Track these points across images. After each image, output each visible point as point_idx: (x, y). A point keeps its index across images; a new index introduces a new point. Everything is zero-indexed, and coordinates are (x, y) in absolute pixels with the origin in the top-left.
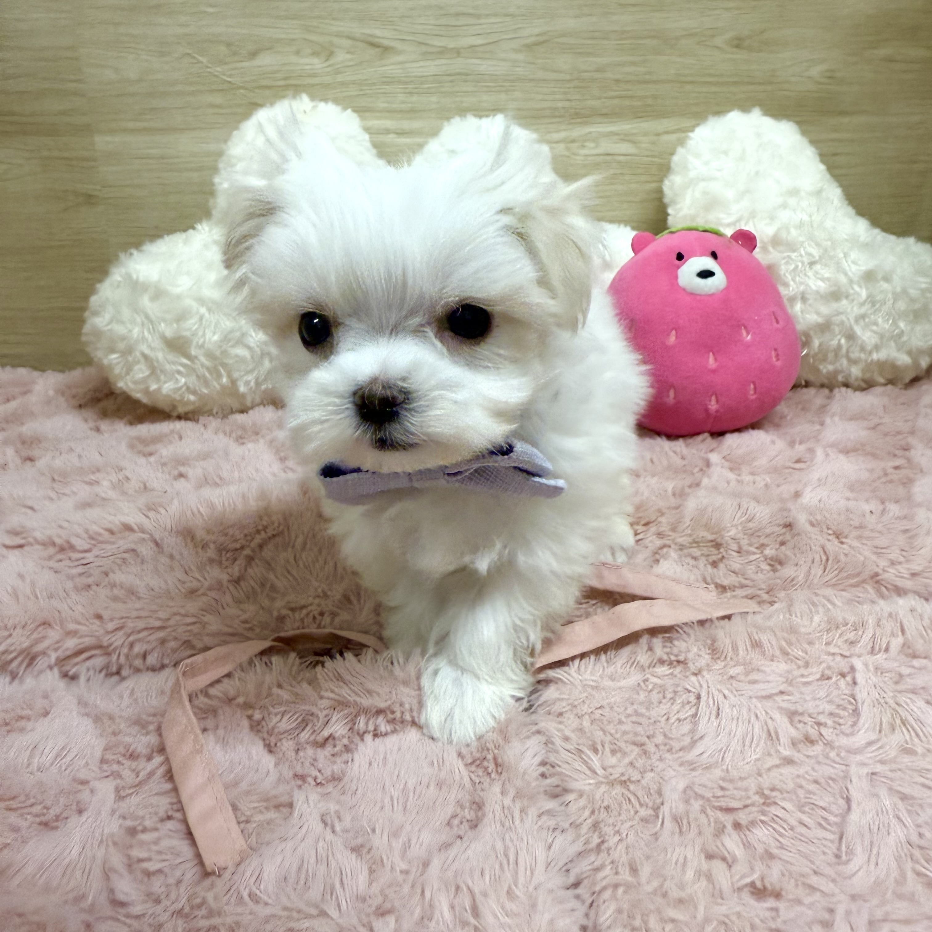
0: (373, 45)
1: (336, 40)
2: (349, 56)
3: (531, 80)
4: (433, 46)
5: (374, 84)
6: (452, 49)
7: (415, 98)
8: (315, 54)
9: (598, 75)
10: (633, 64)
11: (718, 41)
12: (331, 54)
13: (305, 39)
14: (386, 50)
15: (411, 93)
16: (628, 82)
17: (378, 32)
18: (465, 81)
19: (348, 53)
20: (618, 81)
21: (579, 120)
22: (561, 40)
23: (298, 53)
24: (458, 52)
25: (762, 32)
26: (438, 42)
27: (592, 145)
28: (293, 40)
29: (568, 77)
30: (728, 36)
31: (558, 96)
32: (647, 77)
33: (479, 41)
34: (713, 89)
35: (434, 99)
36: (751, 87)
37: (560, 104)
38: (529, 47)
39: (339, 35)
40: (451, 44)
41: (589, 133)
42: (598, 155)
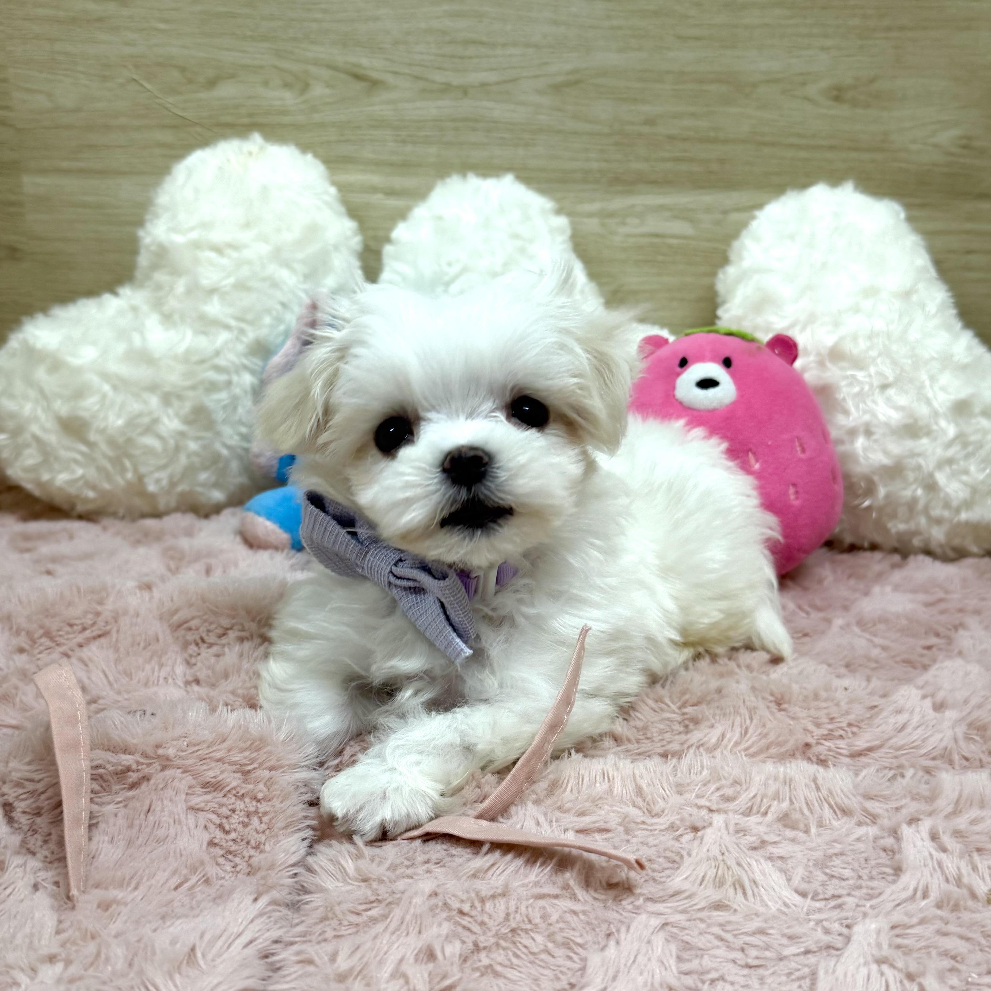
0: (358, 77)
1: (313, 69)
2: (327, 91)
3: (559, 132)
4: (433, 82)
5: (358, 128)
6: (459, 87)
7: (409, 148)
8: (287, 85)
9: (646, 129)
10: (693, 115)
11: (812, 90)
12: (306, 87)
13: (275, 67)
14: (375, 84)
15: (404, 142)
16: (685, 139)
17: (364, 62)
18: (474, 130)
19: (328, 86)
20: (671, 138)
21: (620, 188)
22: (598, 81)
23: (266, 83)
24: (465, 91)
25: (872, 81)
26: (439, 77)
27: (637, 221)
28: (262, 67)
29: (606, 130)
30: (824, 84)
31: (592, 155)
32: (712, 134)
33: (492, 77)
34: (803, 154)
35: (433, 150)
36: (853, 155)
37: (595, 165)
38: (557, 88)
39: (316, 63)
40: (456, 80)
41: (633, 206)
42: (643, 235)
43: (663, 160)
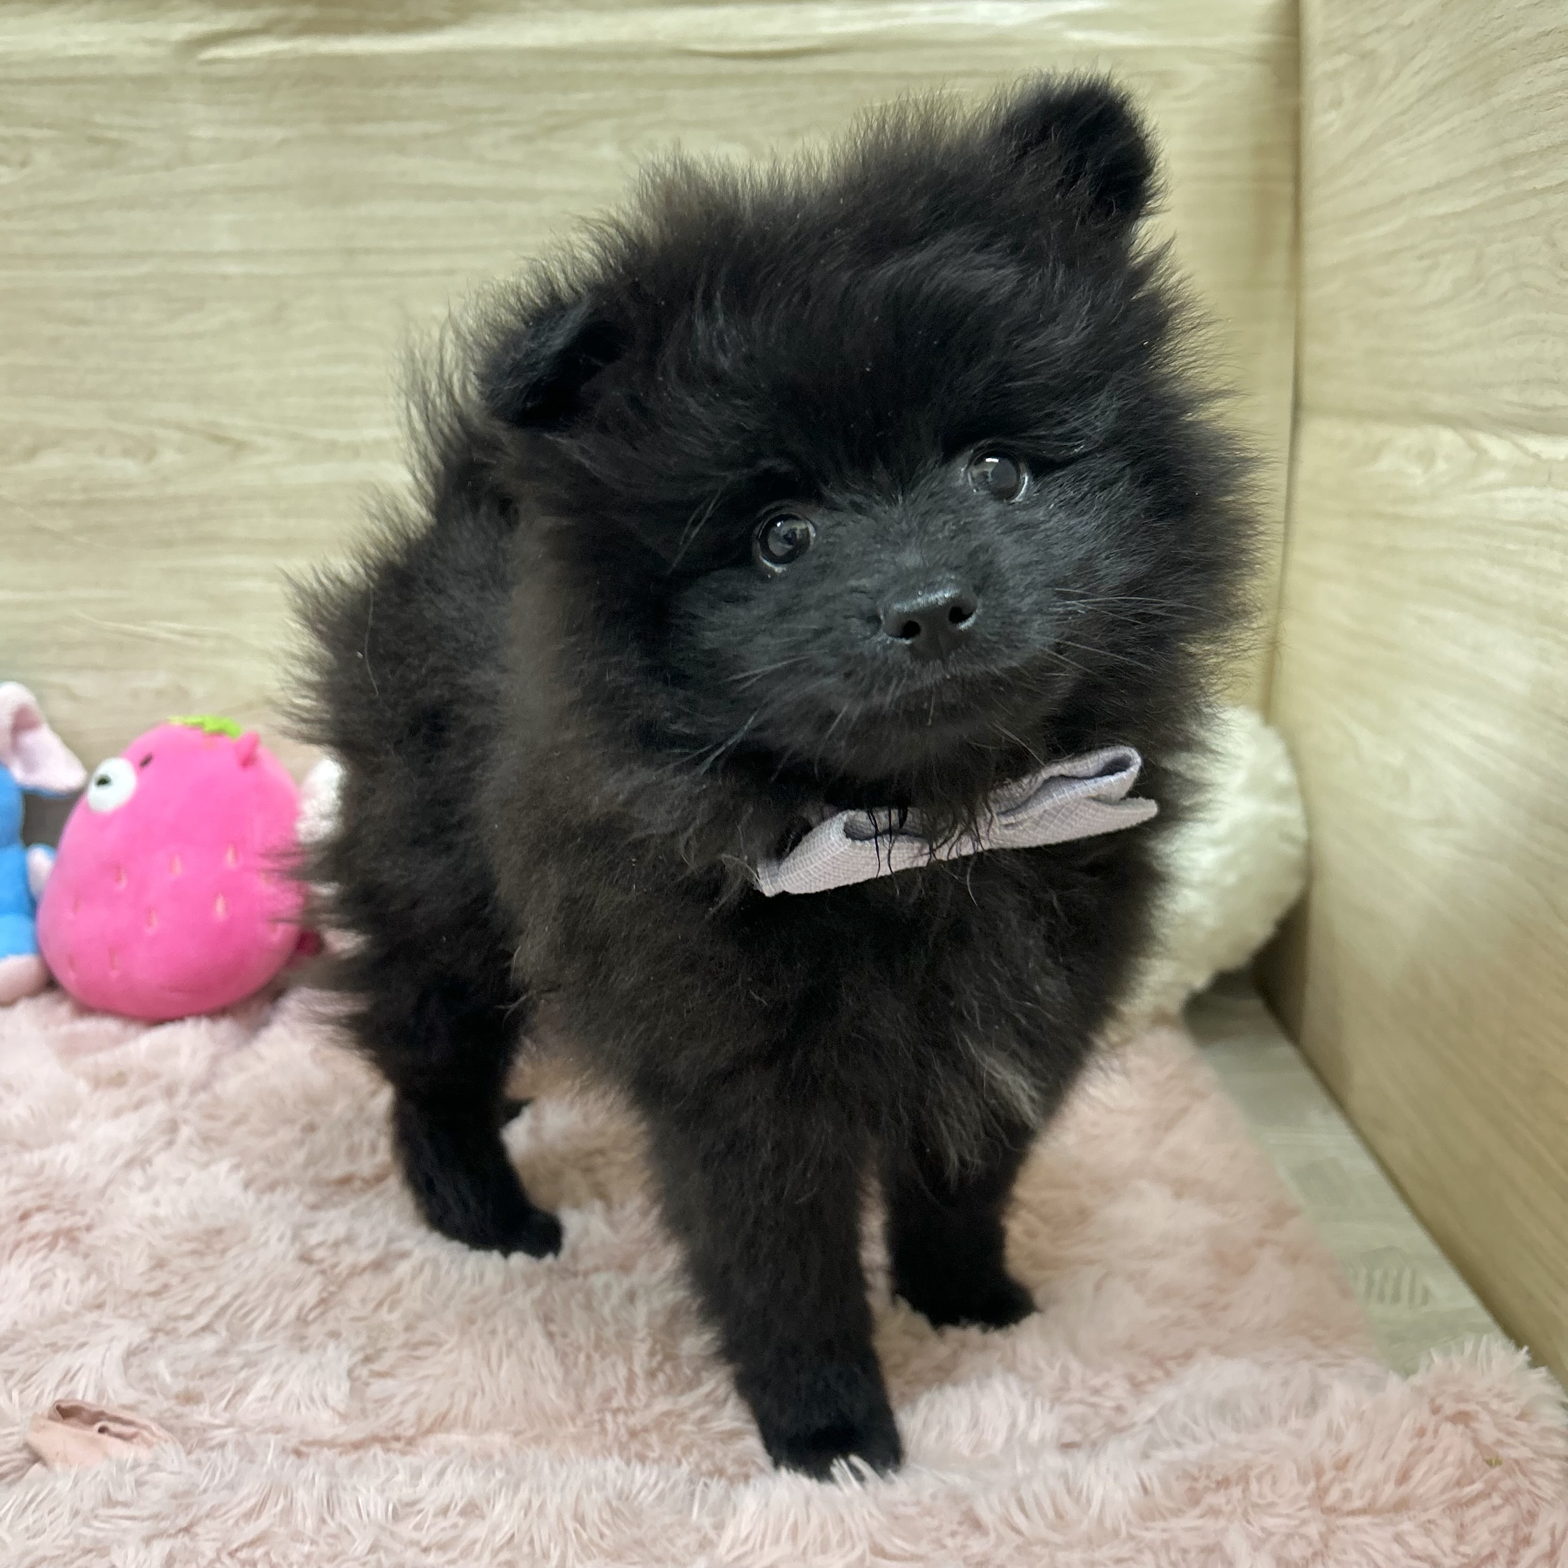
0: (220, 440)
1: (160, 432)
2: (180, 457)
4: (314, 441)
5: (226, 501)
6: (347, 446)
7: (292, 522)
8: (127, 453)
12: (151, 454)
13: (111, 431)
14: (240, 447)
15: (285, 515)
17: (225, 420)
19: (180, 451)
23: (101, 451)
24: (355, 450)
26: (322, 434)
28: (93, 431)
39: (163, 423)
40: (343, 436)
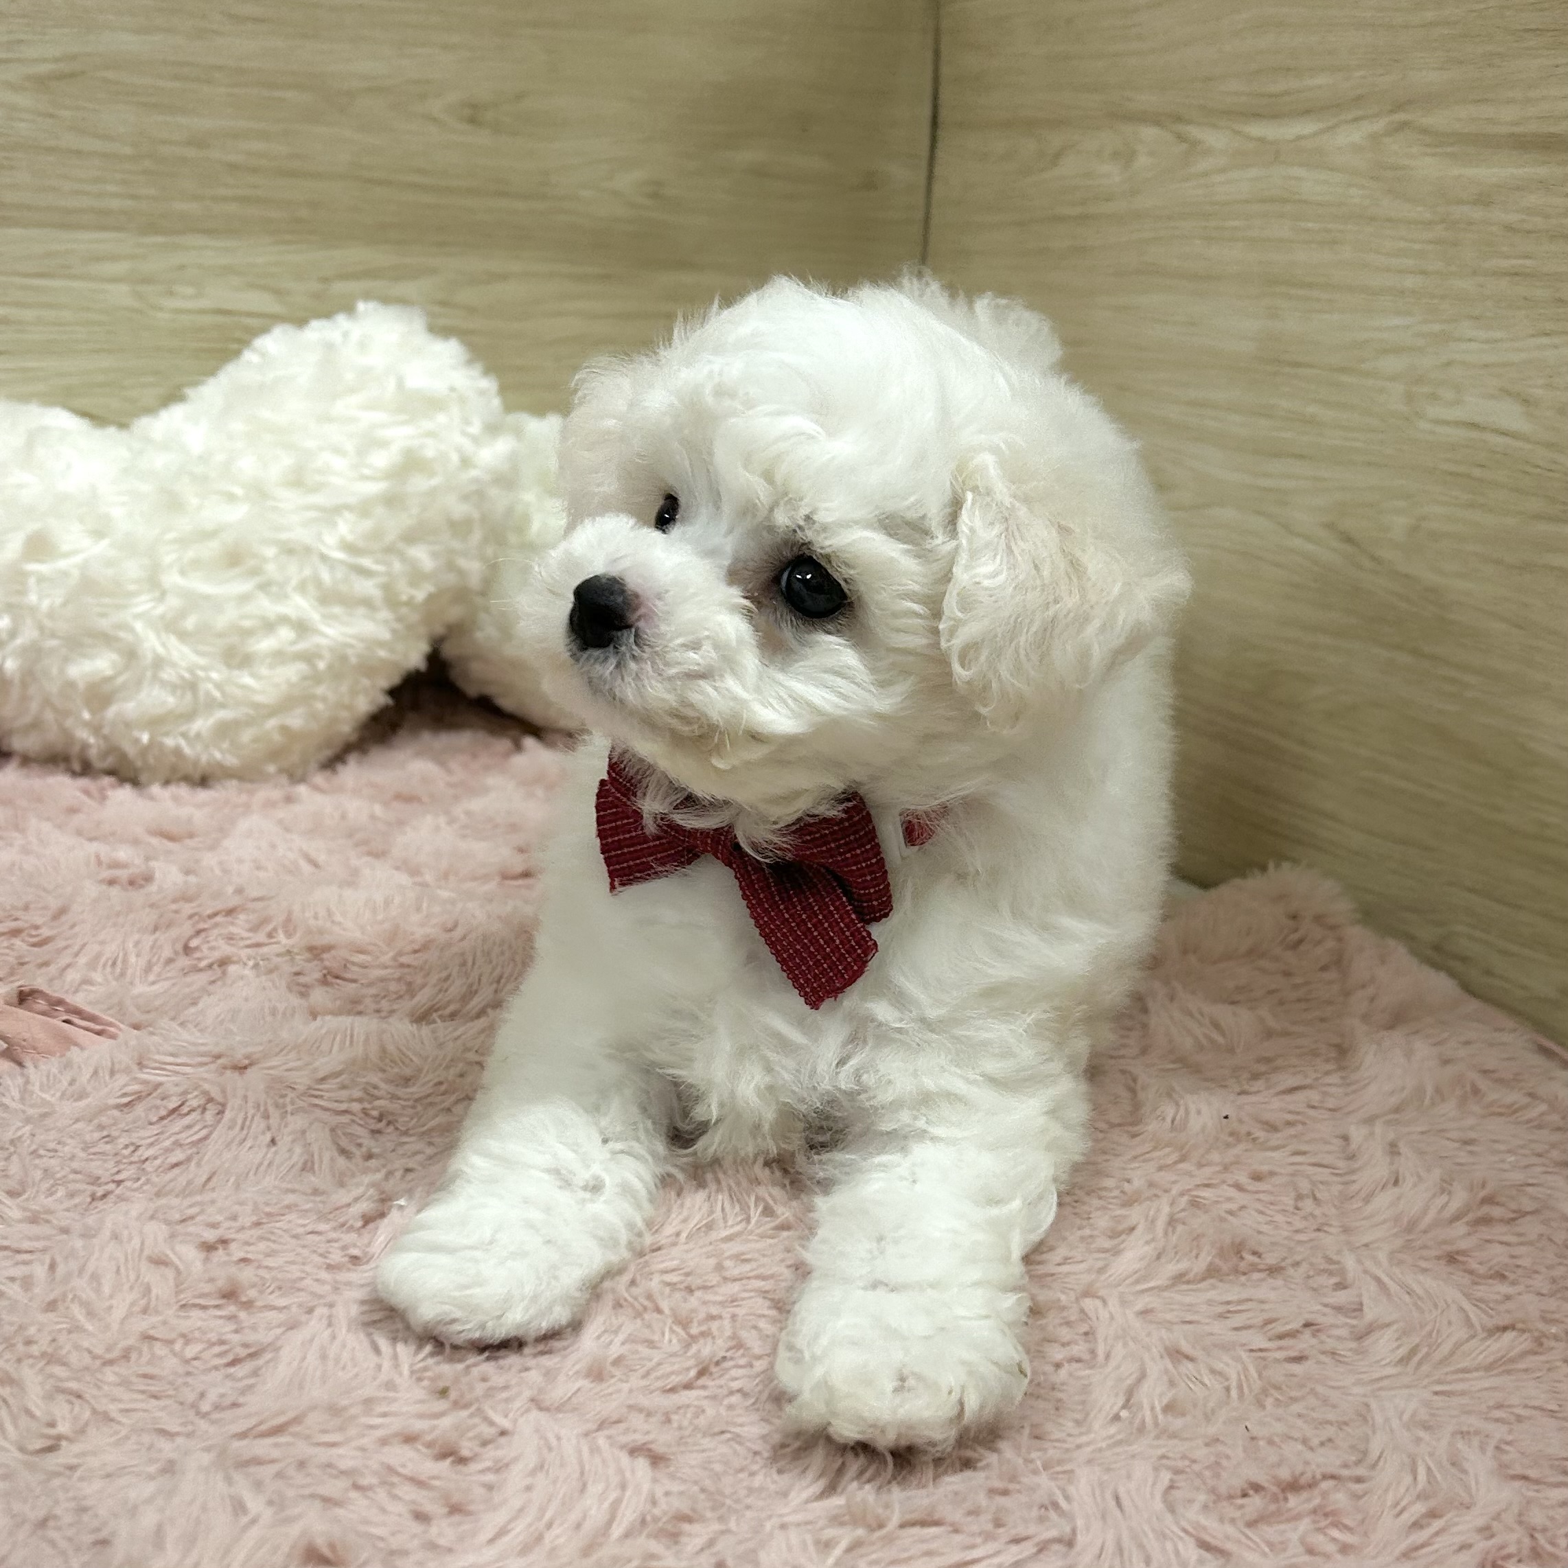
3: (50, 150)
9: (191, 153)
11: (436, 106)
16: (255, 170)
20: (233, 167)
21: (160, 239)
22: (110, 75)
25: (519, 97)
27: (190, 291)
29: (128, 150)
30: (452, 98)
31: (111, 188)
32: (295, 164)
34: (430, 199)
36: (501, 202)
37: (115, 204)
38: (41, 83)
41: (182, 267)
42: (202, 312)
43: (225, 199)
